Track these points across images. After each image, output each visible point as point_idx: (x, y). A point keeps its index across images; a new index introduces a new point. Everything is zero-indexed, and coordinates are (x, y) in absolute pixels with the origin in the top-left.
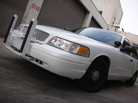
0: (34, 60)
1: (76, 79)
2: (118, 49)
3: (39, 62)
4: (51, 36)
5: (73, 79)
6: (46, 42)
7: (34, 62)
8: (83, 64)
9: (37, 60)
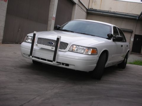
0: (61, 64)
1: (90, 72)
2: (111, 41)
3: (65, 64)
4: (70, 45)
5: (88, 72)
6: (68, 50)
7: (61, 66)
8: (94, 60)
9: (63, 64)
